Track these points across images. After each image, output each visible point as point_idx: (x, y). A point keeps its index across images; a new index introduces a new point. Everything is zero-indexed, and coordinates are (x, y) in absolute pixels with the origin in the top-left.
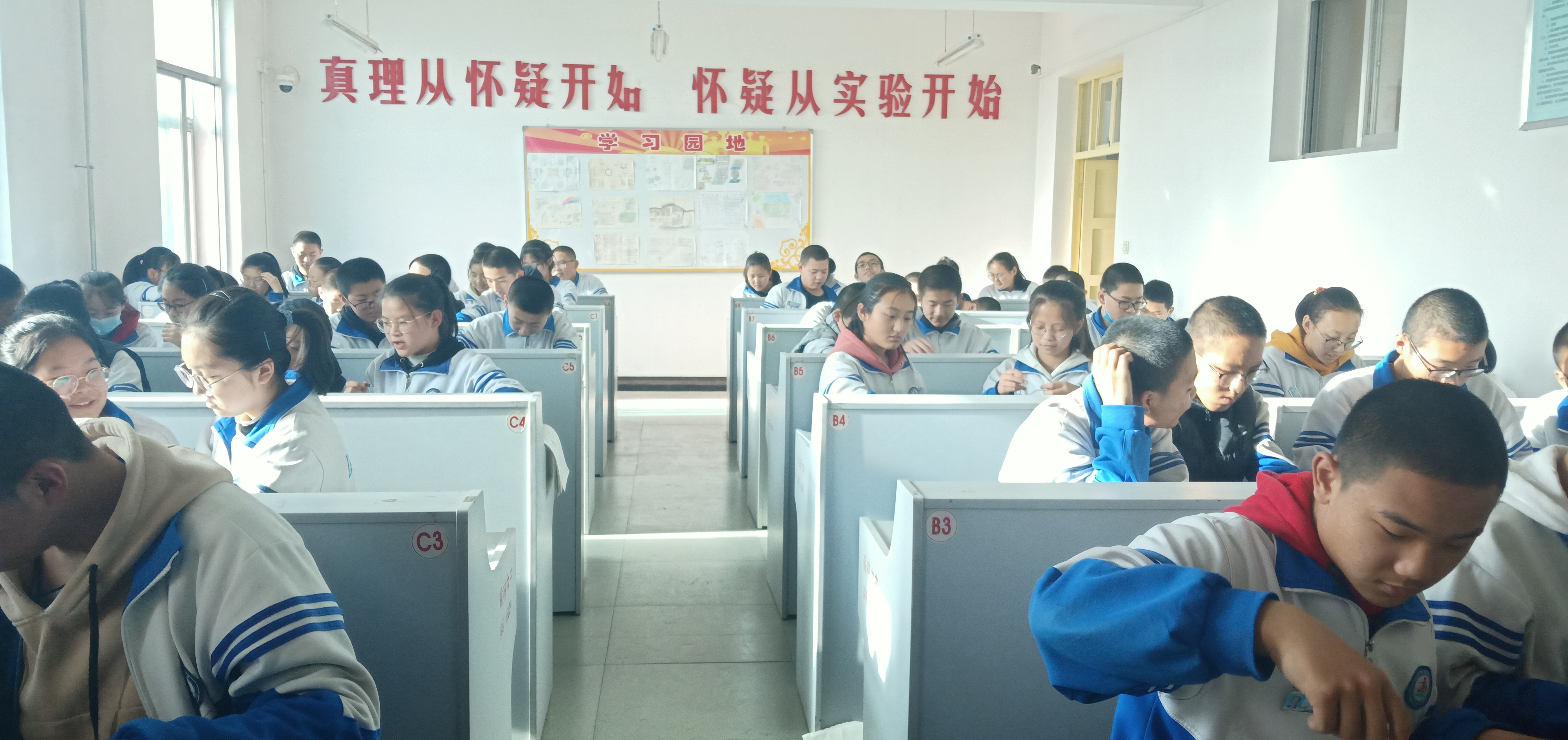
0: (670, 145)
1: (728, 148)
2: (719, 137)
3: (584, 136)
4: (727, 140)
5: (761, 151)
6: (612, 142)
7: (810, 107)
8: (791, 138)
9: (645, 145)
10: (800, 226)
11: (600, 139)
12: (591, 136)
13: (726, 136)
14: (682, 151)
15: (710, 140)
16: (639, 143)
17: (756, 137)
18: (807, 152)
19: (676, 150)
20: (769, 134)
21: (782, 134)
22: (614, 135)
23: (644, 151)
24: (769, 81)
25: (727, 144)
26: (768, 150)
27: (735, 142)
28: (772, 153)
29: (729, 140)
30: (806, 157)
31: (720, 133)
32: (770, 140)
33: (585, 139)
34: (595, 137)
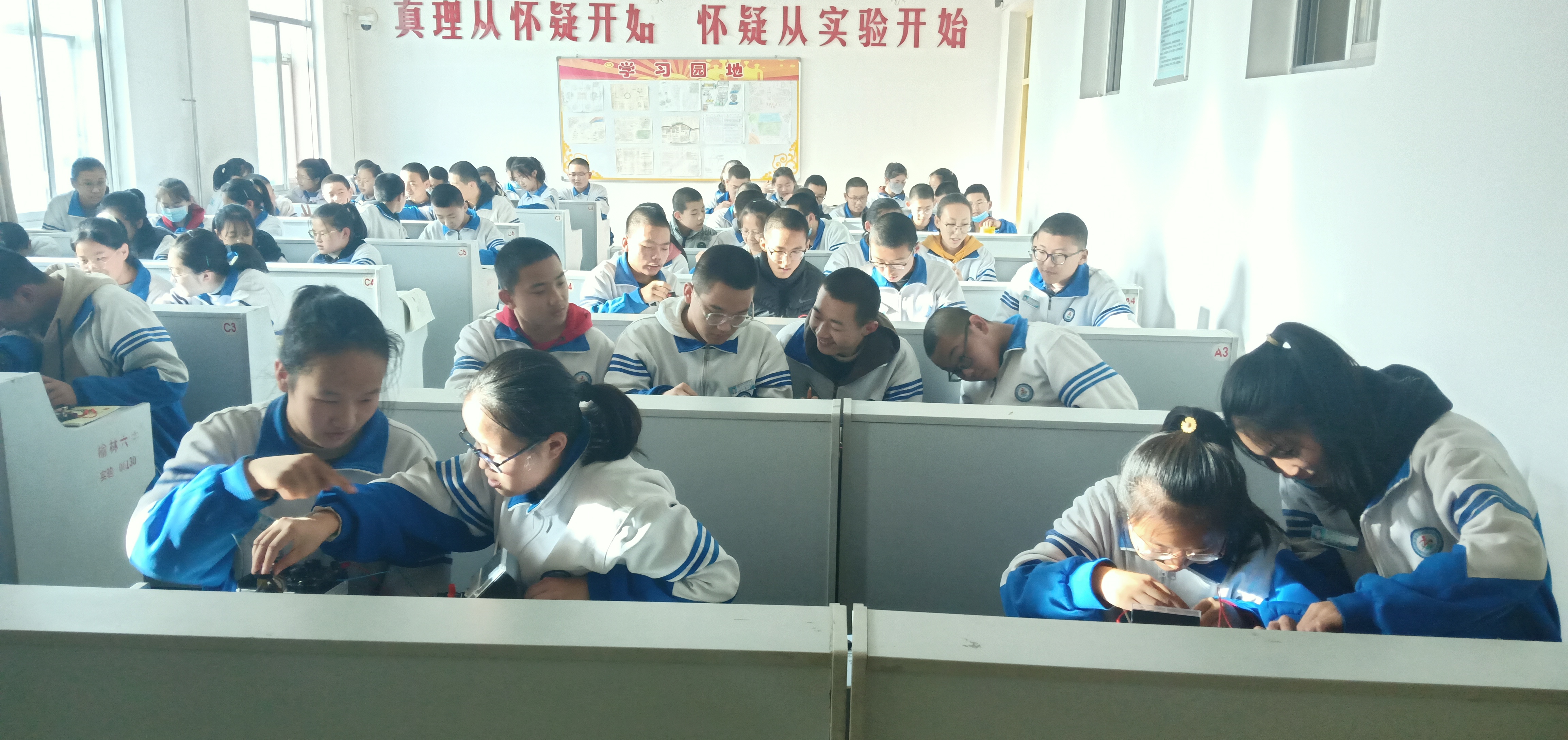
0: (679, 73)
1: (727, 74)
2: (720, 65)
3: (607, 65)
4: (727, 68)
5: (756, 77)
6: (631, 69)
7: (798, 38)
8: (781, 65)
9: (657, 73)
10: (790, 142)
11: (620, 68)
12: (613, 65)
13: (726, 64)
14: (689, 77)
15: (713, 68)
16: (653, 70)
17: (751, 65)
18: (796, 78)
19: (684, 77)
20: (762, 62)
21: (774, 61)
22: (631, 64)
23: (657, 77)
24: (763, 16)
25: (727, 71)
26: (762, 77)
27: (734, 69)
28: (765, 79)
29: (729, 68)
30: (795, 82)
31: (721, 61)
32: (764, 67)
33: (608, 68)
34: (616, 66)
